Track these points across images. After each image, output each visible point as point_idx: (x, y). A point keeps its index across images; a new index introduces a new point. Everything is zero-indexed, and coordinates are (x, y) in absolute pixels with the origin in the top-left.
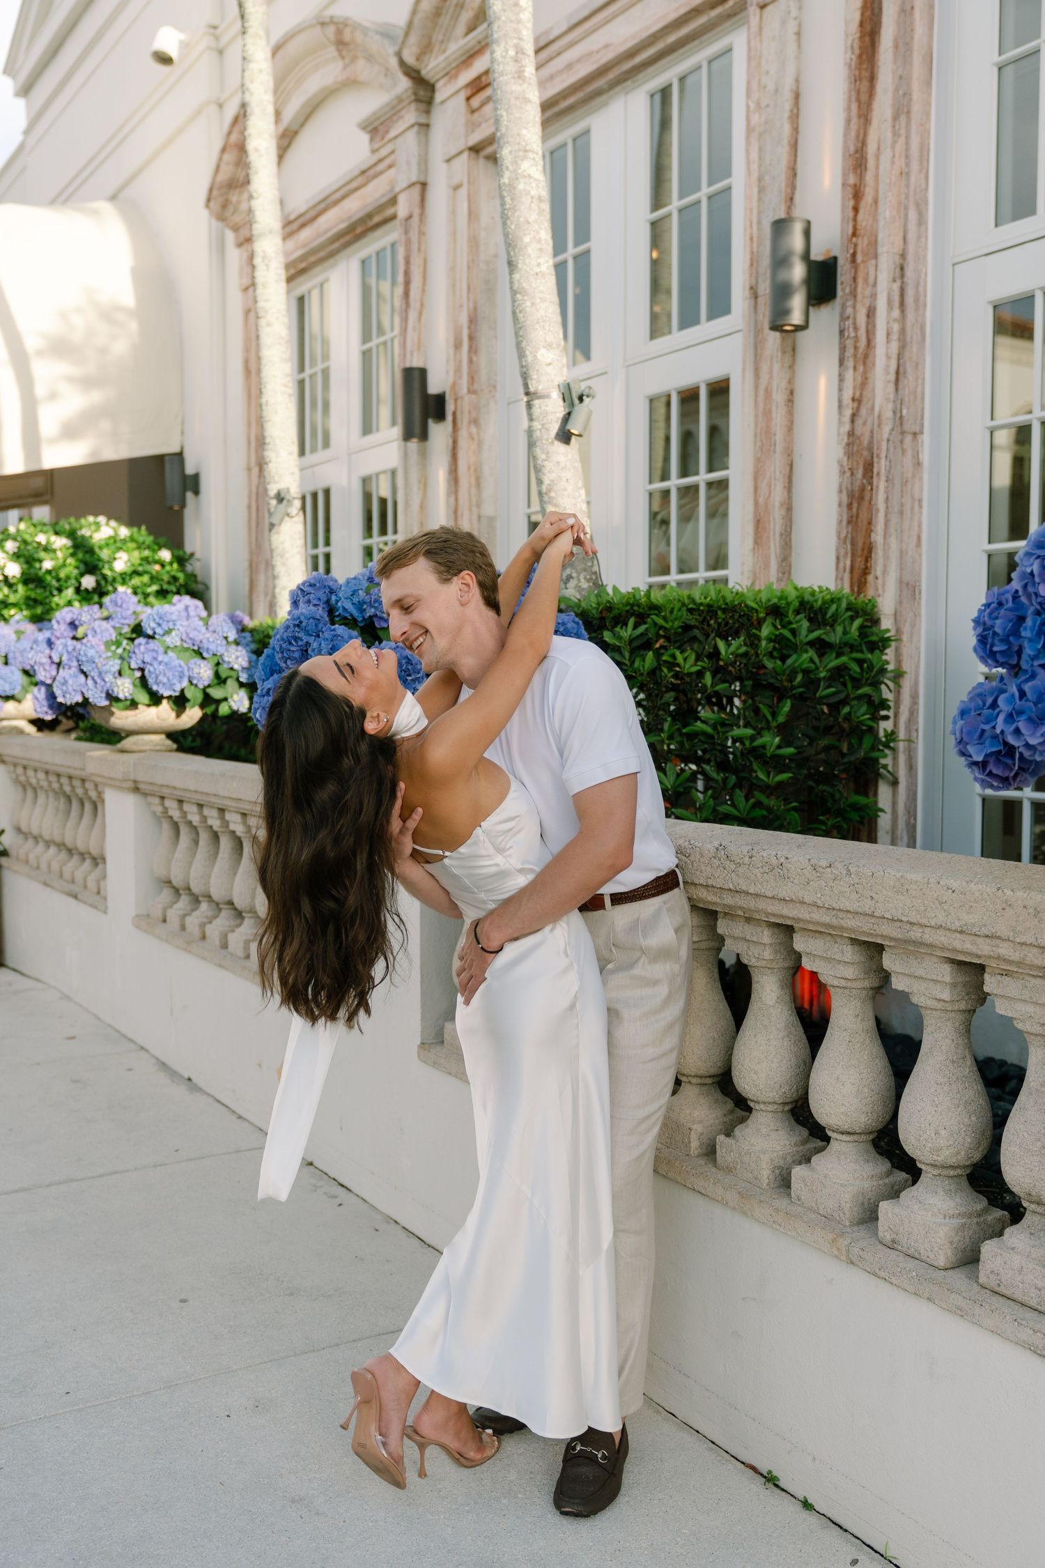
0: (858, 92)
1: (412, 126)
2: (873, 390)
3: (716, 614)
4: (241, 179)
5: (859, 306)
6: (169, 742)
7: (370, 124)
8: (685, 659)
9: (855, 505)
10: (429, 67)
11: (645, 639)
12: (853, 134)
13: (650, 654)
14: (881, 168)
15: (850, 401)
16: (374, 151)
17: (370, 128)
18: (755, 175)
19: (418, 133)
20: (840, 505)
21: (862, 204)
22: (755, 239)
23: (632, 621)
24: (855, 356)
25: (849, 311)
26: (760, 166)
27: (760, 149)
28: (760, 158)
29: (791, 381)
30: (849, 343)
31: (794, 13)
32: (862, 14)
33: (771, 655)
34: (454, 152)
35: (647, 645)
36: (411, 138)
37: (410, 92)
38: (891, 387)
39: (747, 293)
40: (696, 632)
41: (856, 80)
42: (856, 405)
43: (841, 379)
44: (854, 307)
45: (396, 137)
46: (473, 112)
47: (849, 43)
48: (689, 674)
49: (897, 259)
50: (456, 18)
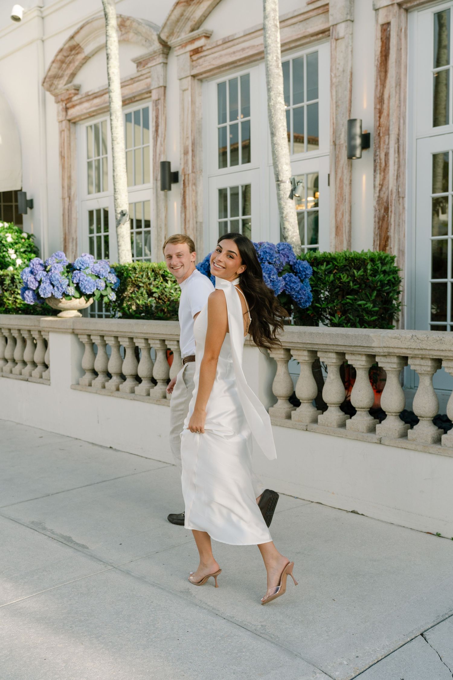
0: (380, 76)
1: (161, 63)
2: (388, 181)
3: (354, 261)
4: (60, 75)
5: (381, 152)
6: (79, 314)
7: (138, 60)
8: (344, 277)
9: (381, 222)
10: (172, 42)
11: (330, 270)
12: (378, 90)
13: (332, 275)
14: (391, 104)
15: (378, 185)
16: (138, 71)
17: (137, 62)
18: (334, 101)
19: (163, 66)
20: (375, 222)
21: (382, 116)
22: (335, 124)
23: (325, 264)
24: (380, 169)
25: (378, 153)
26: (336, 97)
27: (336, 91)
28: (336, 94)
29: (351, 177)
30: (378, 165)
31: (350, 44)
32: (381, 49)
33: (371, 275)
34: (183, 76)
35: (330, 272)
36: (160, 68)
37: (160, 50)
38: (395, 182)
39: (332, 143)
40: (348, 267)
41: (379, 72)
42: (380, 186)
43: (375, 177)
44: (379, 152)
45: (151, 67)
46: (193, 61)
47: (377, 58)
48: (345, 282)
49: (397, 136)
50: (185, 23)
